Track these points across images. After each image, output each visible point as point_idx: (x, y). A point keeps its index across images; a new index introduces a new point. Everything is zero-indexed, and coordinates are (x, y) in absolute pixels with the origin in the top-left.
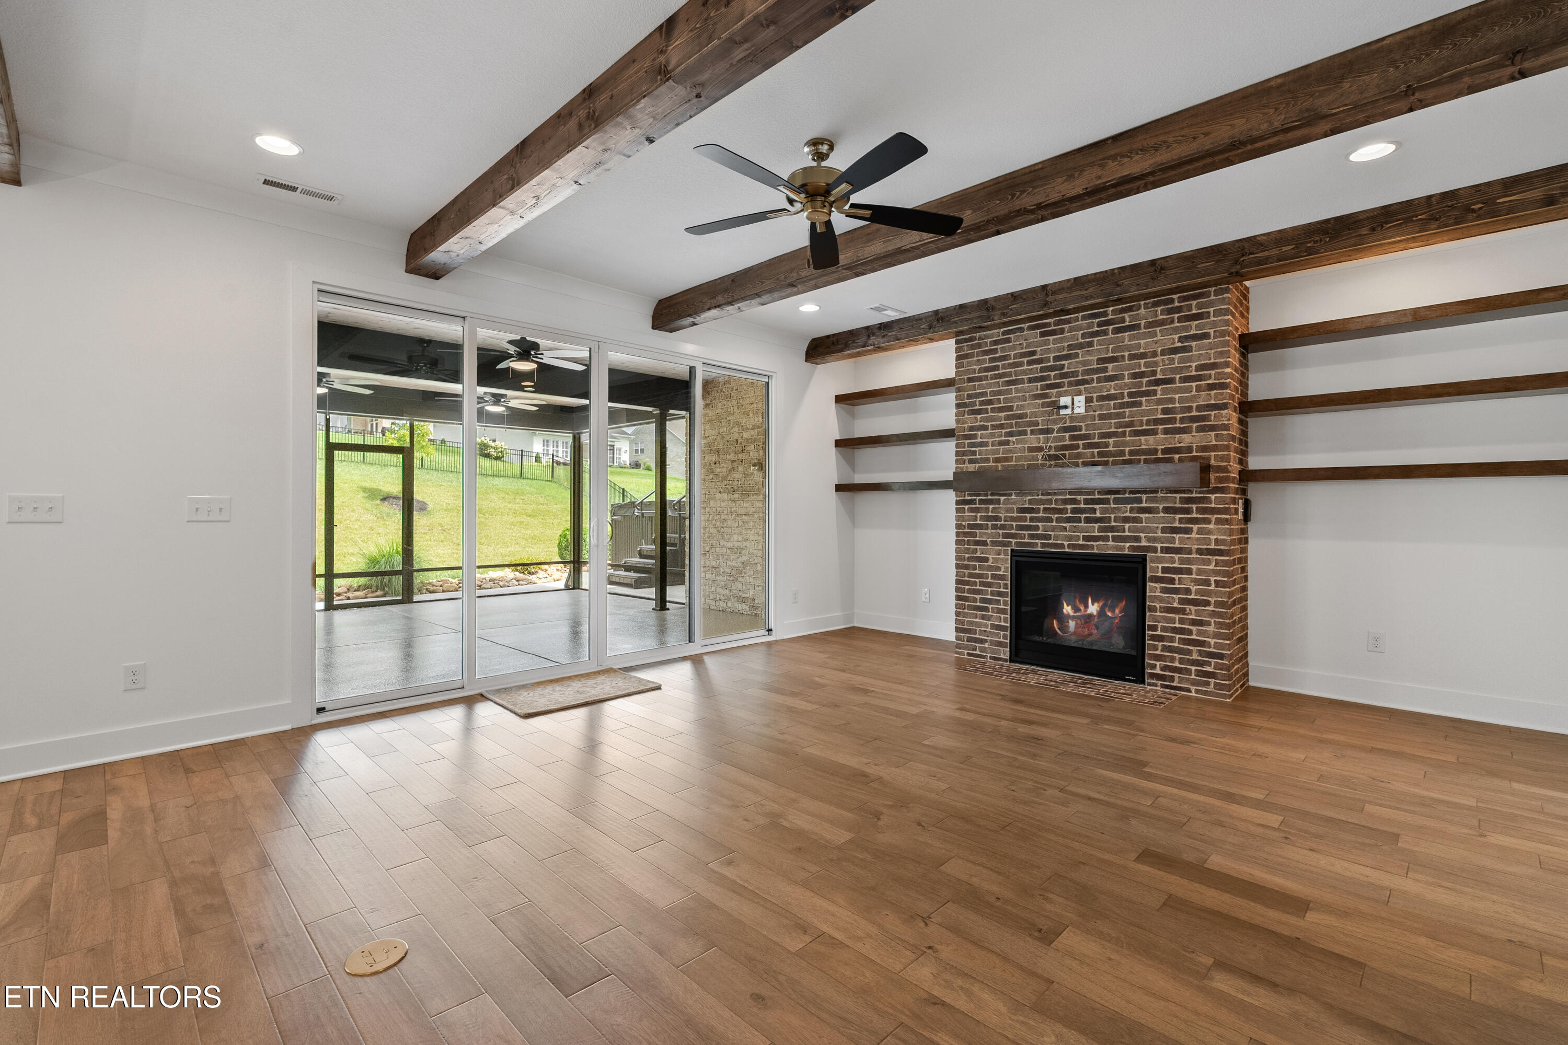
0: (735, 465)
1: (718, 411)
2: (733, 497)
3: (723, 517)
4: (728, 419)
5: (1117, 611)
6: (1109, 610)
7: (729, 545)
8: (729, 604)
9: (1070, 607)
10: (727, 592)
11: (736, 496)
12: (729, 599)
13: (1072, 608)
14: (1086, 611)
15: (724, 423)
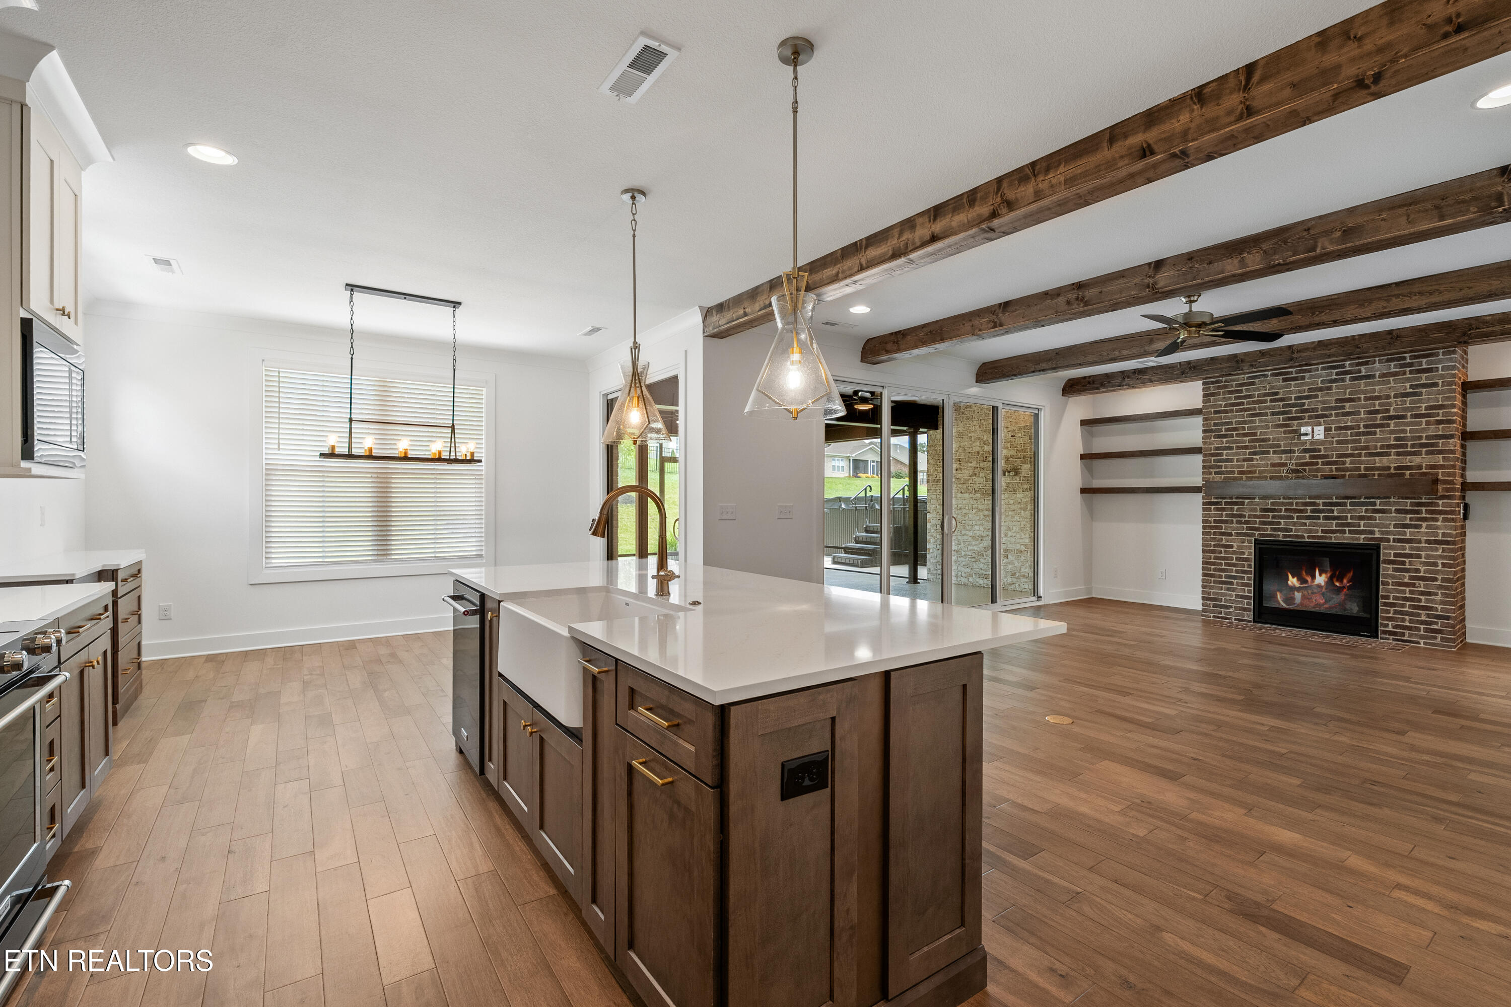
0: (977, 472)
1: (960, 429)
2: (974, 496)
3: (964, 511)
4: (969, 435)
5: (1345, 581)
6: (1337, 581)
7: (971, 533)
8: (971, 580)
9: (1295, 579)
10: (969, 570)
11: (978, 495)
12: (971, 575)
13: (1298, 580)
14: (1314, 582)
15: (965, 438)
